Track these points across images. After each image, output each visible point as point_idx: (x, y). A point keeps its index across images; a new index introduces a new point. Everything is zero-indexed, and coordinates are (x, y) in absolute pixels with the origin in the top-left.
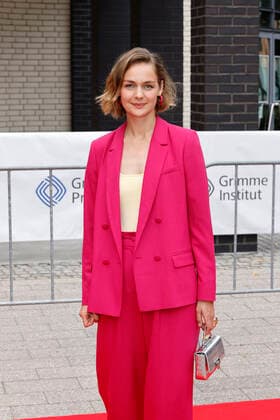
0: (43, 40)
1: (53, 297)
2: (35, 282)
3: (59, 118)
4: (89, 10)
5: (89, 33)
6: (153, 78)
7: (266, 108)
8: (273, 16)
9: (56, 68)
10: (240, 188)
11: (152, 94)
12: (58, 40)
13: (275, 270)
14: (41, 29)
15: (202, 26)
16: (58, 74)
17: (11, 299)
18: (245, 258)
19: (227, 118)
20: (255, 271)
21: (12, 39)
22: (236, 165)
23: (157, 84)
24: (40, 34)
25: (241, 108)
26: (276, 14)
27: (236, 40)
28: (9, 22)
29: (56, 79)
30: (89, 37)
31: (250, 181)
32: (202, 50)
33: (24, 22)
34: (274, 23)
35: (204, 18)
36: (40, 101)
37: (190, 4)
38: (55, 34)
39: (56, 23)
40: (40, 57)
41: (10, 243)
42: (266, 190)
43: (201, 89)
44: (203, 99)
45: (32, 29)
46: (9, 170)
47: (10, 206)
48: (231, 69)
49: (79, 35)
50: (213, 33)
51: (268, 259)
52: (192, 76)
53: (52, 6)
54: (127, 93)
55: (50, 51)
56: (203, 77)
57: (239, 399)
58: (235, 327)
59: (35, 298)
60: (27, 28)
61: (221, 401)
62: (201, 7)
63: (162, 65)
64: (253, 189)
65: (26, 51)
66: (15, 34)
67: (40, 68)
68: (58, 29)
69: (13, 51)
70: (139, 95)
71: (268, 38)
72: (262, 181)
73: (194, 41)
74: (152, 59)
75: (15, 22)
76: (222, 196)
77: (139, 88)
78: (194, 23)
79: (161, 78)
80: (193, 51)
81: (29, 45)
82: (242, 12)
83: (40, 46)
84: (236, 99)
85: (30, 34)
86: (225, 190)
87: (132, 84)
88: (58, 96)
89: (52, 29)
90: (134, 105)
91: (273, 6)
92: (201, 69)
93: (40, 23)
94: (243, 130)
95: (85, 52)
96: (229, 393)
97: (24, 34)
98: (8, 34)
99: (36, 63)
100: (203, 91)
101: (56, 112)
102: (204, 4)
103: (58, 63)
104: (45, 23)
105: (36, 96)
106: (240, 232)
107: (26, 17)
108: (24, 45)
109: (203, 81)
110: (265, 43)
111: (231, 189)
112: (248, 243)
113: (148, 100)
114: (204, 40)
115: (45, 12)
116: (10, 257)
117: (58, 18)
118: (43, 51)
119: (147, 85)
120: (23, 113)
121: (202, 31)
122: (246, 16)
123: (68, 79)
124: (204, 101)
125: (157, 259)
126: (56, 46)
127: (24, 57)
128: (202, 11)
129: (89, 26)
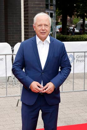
8: (49, 5)
15: (27, 9)
26: (51, 5)
32: (28, 17)
34: (50, 7)
35: (28, 6)
37: (23, 1)
43: (28, 29)
44: (28, 32)
50: (31, 11)
52: (24, 25)
56: (28, 25)
62: (27, 3)
73: (25, 14)
78: (25, 8)
80: (25, 17)
91: (49, 2)
92: (27, 23)
100: (28, 30)
102: (28, 2)
109: (28, 27)
110: (48, 13)
114: (28, 14)
121: (27, 11)
122: (41, 6)
124: (28, 33)
128: (27, 4)
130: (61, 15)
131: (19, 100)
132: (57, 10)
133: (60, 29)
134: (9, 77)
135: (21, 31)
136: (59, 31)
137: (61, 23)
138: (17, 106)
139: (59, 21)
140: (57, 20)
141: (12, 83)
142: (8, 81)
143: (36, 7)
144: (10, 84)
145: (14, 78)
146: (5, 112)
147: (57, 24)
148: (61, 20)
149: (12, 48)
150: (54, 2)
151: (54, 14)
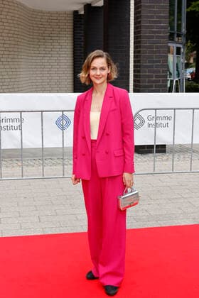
0: (60, 47)
1: (64, 175)
2: (55, 167)
3: (67, 86)
4: (82, 32)
5: (82, 43)
6: (105, 65)
7: (172, 81)
8: (176, 35)
9: (66, 61)
10: (157, 122)
11: (105, 73)
12: (67, 47)
13: (175, 163)
14: (59, 41)
15: (139, 40)
16: (67, 64)
17: (43, 175)
18: (159, 156)
19: (152, 86)
20: (164, 163)
21: (44, 46)
22: (156, 109)
23: (107, 68)
24: (58, 44)
25: (159, 81)
27: (157, 47)
28: (42, 38)
29: (66, 67)
30: (82, 45)
31: (162, 118)
32: (139, 52)
33: (50, 38)
34: (176, 39)
35: (140, 36)
36: (58, 78)
38: (66, 44)
39: (66, 38)
40: (58, 55)
41: (43, 148)
42: (171, 123)
43: (139, 71)
44: (139, 76)
45: (54, 41)
46: (42, 112)
47: (42, 129)
48: (154, 62)
49: (78, 44)
50: (145, 43)
51: (171, 157)
52: (134, 65)
53: (64, 30)
54: (92, 73)
55: (63, 53)
56: (140, 65)
57: (155, 226)
58: (154, 191)
59: (55, 175)
60: (52, 41)
61: (146, 226)
62: (139, 30)
63: (109, 58)
64: (164, 122)
65: (51, 52)
66: (46, 44)
67: (58, 61)
68: (67, 41)
69: (44, 52)
70: (98, 73)
71: (173, 46)
72: (169, 118)
73: (135, 48)
74: (105, 56)
75: (46, 38)
76: (149, 125)
77: (98, 70)
78: (135, 38)
79: (109, 65)
80: (135, 52)
81: (53, 50)
82: (160, 32)
83: (58, 50)
84: (156, 76)
85: (53, 44)
86: (150, 122)
87: (95, 68)
88: (67, 75)
89: (64, 41)
90: (96, 78)
91: (176, 30)
92: (139, 61)
93: (58, 38)
94: (159, 92)
96: (151, 223)
97: (50, 44)
98: (42, 44)
99: (56, 58)
100: (140, 73)
101: (66, 83)
102: (141, 29)
103: (67, 58)
104: (61, 38)
105: (56, 75)
106: (157, 144)
107: (51, 35)
108: (50, 50)
109: (140, 68)
110: (171, 48)
111: (153, 122)
112: (161, 149)
113: (103, 76)
114: (140, 47)
116: (42, 155)
117: (67, 36)
118: (59, 53)
119: (102, 69)
120: (50, 83)
121: (140, 42)
122: (162, 35)
123: (72, 67)
124: (140, 78)
125: (107, 153)
126: (66, 50)
127: (50, 55)
128: (139, 32)
129: (82, 40)
130: (195, 52)
132: (189, 44)
133: (191, 74)
135: (129, 74)
136: (190, 77)
137: (194, 64)
139: (192, 61)
140: (188, 59)
143: (153, 37)
147: (188, 66)
148: (194, 59)
150: (184, 30)
151: (182, 50)
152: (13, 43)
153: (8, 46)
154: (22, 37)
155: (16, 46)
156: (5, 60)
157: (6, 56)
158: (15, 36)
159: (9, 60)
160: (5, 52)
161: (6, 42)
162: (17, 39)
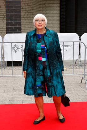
0: (53, 10)
3: (57, 30)
4: (65, 2)
5: (65, 8)
12: (57, 10)
14: (53, 7)
16: (57, 19)
21: (46, 10)
24: (52, 9)
28: (45, 6)
29: (56, 20)
33: (48, 6)
36: (52, 26)
38: (56, 9)
39: (56, 6)
40: (52, 14)
45: (51, 7)
49: (62, 9)
53: (55, 1)
55: (55, 13)
60: (49, 7)
65: (49, 13)
66: (46, 9)
67: (52, 17)
68: (57, 7)
75: (46, 6)
81: (50, 11)
83: (52, 11)
85: (50, 9)
88: (57, 24)
89: (55, 7)
93: (52, 6)
95: (64, 13)
97: (48, 9)
98: (45, 8)
99: (51, 16)
101: (56, 28)
103: (57, 16)
104: (54, 6)
105: (51, 24)
107: (49, 4)
108: (48, 11)
115: (54, 3)
117: (57, 4)
118: (53, 13)
123: (59, 20)
126: (56, 11)
127: (48, 14)
129: (65, 6)
131: (83, 78)
134: (76, 60)
138: (81, 83)
141: (78, 65)
142: (75, 63)
144: (77, 66)
145: (80, 62)
146: (71, 87)
149: (79, 38)
152: (30, 8)
153: (27, 10)
154: (34, 5)
155: (32, 10)
156: (26, 17)
157: (27, 15)
158: (31, 5)
159: (28, 17)
160: (26, 13)
161: (27, 8)
162: (32, 7)
